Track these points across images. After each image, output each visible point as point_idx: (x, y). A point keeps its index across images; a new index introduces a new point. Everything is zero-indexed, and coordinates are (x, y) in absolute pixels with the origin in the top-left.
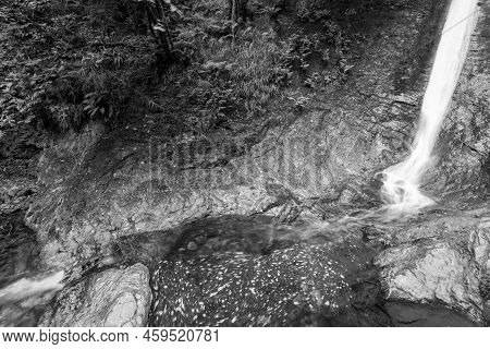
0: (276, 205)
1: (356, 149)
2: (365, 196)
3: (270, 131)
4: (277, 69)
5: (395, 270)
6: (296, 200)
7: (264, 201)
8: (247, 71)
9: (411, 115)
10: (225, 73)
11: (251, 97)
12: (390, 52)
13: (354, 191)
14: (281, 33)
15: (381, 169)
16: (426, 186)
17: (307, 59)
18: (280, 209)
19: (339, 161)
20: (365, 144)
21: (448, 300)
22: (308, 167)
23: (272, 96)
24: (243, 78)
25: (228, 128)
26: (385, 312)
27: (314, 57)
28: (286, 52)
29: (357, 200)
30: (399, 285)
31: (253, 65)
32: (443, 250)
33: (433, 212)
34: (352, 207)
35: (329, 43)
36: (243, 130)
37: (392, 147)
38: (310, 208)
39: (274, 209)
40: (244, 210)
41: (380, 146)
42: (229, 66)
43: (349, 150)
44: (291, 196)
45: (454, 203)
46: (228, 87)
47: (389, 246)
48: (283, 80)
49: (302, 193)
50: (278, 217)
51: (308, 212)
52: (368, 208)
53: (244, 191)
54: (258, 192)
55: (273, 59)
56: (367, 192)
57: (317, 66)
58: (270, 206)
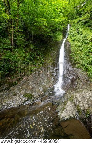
0: (27, 100)
1: (47, 80)
2: (51, 92)
3: (24, 77)
4: (26, 60)
5: (61, 112)
6: (33, 97)
7: (23, 100)
8: (17, 60)
9: (57, 72)
10: (9, 60)
11: (18, 67)
12: (51, 58)
13: (48, 92)
14: (26, 51)
15: (53, 85)
16: (63, 88)
17: (34, 58)
18: (29, 101)
19: (44, 84)
20: (49, 79)
21: (72, 116)
22: (36, 86)
23: (25, 67)
24: (15, 62)
25: (10, 77)
26: (61, 126)
27: (35, 58)
28: (28, 56)
29: (49, 94)
30: (62, 116)
31: (18, 58)
32: (69, 103)
33: (65, 94)
34: (48, 96)
35: (39, 55)
36: (15, 77)
37: (55, 79)
38: (38, 99)
39: (27, 102)
40: (16, 105)
41: (53, 79)
42: (11, 58)
43: (46, 81)
44: (32, 96)
45: (69, 91)
46: (10, 64)
47: (58, 105)
48: (28, 63)
49: (35, 95)
50: (28, 104)
51: (37, 101)
52: (52, 96)
53: (16, 98)
54: (21, 97)
55: (25, 57)
56: (51, 91)
57: (36, 60)
58: (25, 101)
